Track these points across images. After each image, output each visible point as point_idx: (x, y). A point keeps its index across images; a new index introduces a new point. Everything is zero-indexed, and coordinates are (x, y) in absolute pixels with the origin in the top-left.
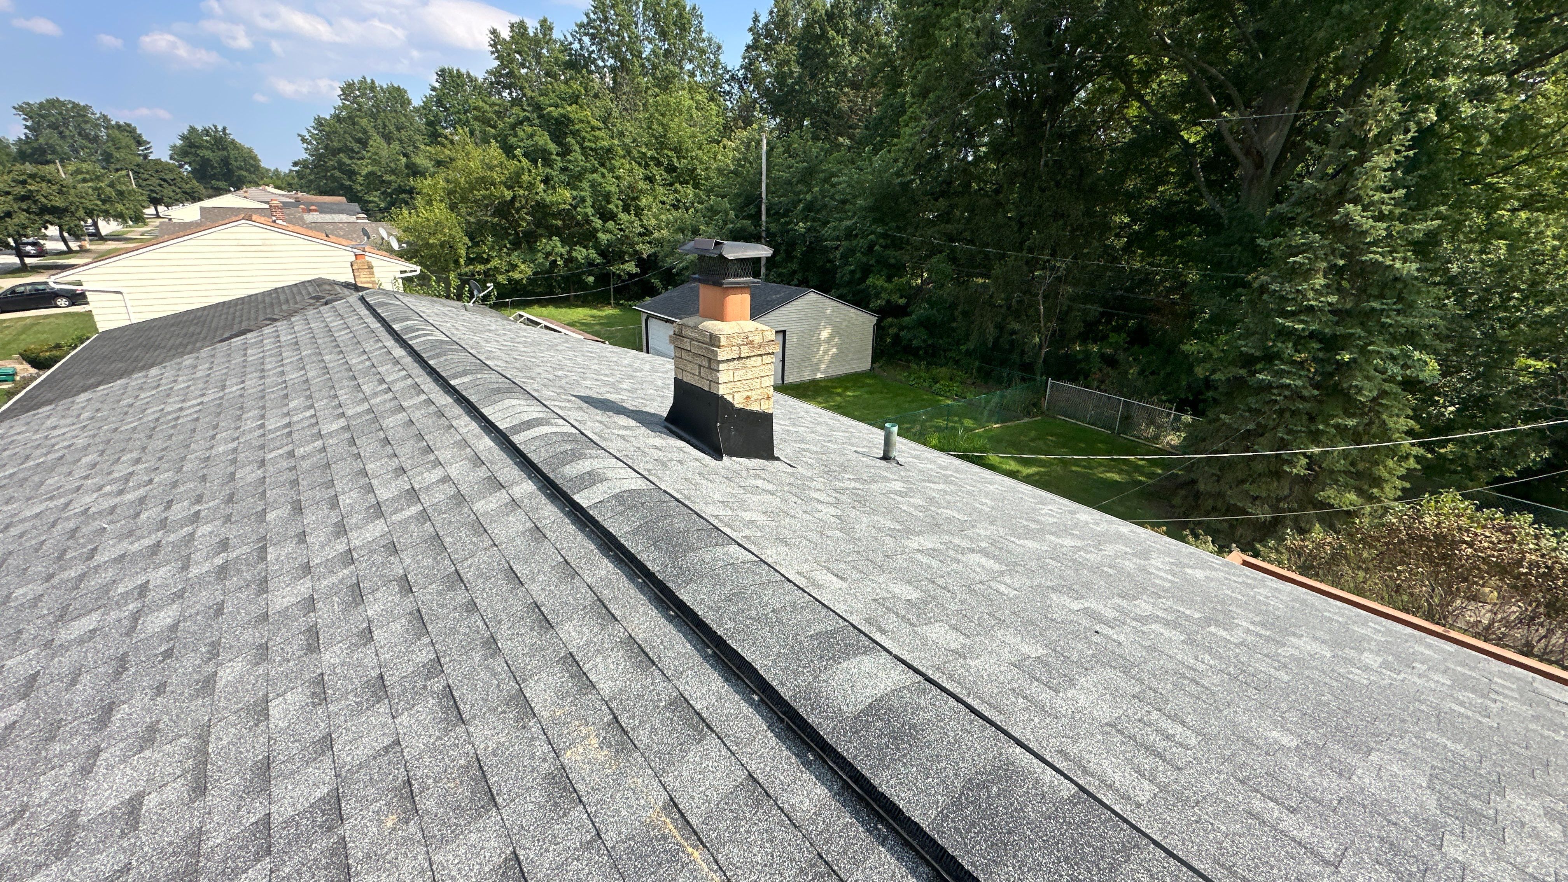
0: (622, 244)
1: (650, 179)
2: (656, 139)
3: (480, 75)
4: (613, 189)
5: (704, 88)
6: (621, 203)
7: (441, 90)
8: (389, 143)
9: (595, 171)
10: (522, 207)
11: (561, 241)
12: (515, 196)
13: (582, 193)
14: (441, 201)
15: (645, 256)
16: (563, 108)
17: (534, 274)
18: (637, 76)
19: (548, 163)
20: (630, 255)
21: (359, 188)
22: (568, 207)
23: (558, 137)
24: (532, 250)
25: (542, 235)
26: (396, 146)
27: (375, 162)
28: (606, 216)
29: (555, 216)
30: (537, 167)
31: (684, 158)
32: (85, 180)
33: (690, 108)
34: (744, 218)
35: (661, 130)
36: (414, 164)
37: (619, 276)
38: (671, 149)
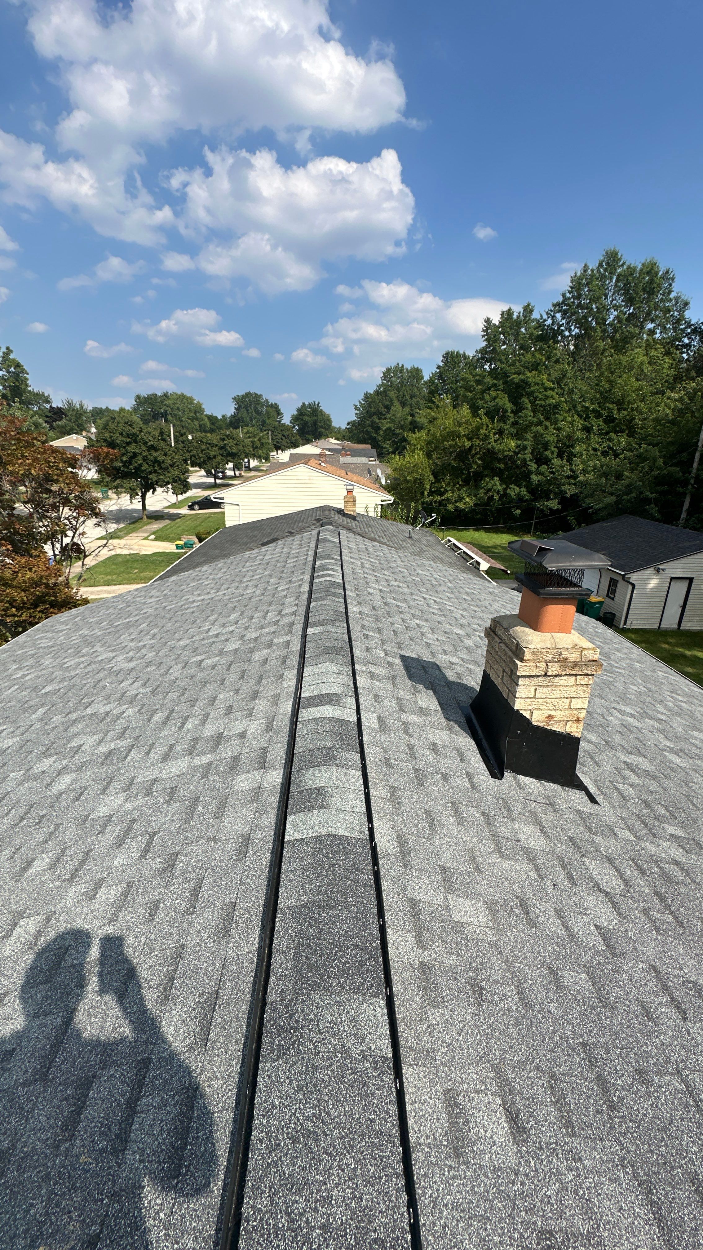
0: (551, 485)
1: (588, 430)
2: (601, 394)
3: (471, 353)
4: (552, 438)
5: (661, 344)
6: (556, 450)
7: (443, 368)
8: (403, 408)
9: (540, 423)
10: (476, 454)
11: (501, 480)
12: (472, 445)
13: (525, 443)
14: (421, 449)
15: (568, 495)
16: (524, 374)
17: (475, 505)
18: (597, 341)
19: (503, 419)
20: (555, 494)
21: (380, 439)
22: (511, 454)
23: (515, 398)
24: (477, 487)
25: (486, 476)
26: (407, 409)
27: (392, 421)
28: (541, 460)
29: (499, 460)
30: (493, 422)
31: (625, 409)
32: (249, 437)
33: (642, 363)
34: (673, 465)
35: (607, 386)
36: (415, 421)
37: (542, 511)
38: (613, 403)
